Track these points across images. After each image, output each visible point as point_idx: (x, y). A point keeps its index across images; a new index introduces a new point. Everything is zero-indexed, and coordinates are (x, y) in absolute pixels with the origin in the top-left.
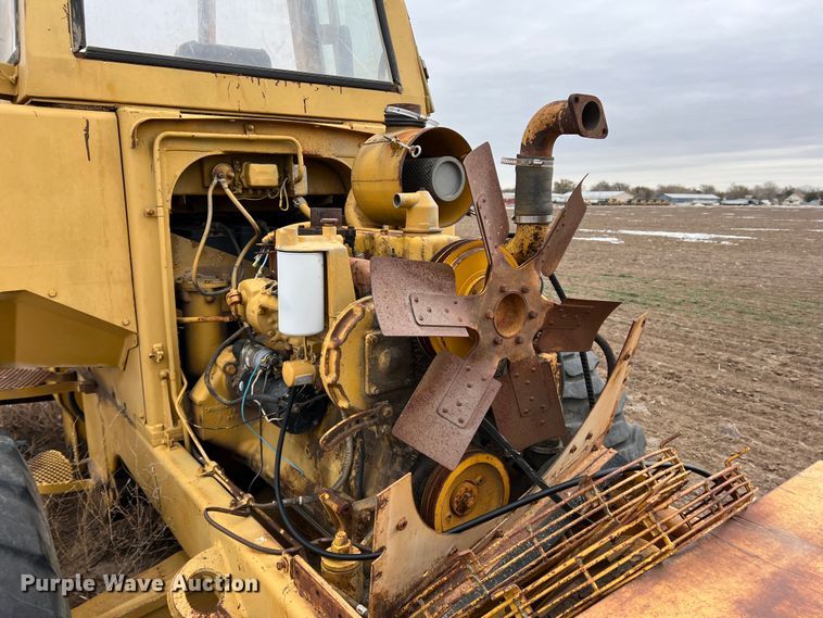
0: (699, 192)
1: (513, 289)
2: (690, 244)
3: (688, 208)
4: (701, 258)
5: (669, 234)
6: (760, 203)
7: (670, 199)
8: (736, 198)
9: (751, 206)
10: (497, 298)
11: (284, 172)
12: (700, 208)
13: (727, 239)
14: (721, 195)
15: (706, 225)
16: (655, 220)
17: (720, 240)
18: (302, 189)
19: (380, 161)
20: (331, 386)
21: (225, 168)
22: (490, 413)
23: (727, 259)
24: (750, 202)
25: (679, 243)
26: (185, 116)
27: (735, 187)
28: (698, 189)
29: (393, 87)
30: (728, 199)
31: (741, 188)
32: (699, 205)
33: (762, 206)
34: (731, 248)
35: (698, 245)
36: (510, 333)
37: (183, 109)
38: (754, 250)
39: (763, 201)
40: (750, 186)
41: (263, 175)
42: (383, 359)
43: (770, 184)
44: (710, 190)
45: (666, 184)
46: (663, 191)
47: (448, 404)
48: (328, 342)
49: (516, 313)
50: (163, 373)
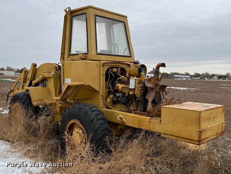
0: (184, 75)
1: (157, 83)
2: (181, 91)
3: (181, 80)
4: (184, 94)
5: (175, 88)
6: (204, 79)
7: (175, 77)
8: (196, 77)
9: (201, 80)
10: (155, 84)
11: (117, 70)
12: (184, 80)
13: (192, 89)
14: (191, 76)
15: (186, 85)
16: (170, 84)
17: (190, 90)
18: (119, 72)
19: (134, 68)
20: (137, 94)
21: (110, 69)
22: (154, 98)
23: (192, 95)
24: (201, 79)
25: (178, 90)
26: (108, 62)
27: (196, 73)
28: (184, 74)
29: (131, 57)
30: (193, 77)
31: (198, 74)
32: (184, 79)
33: (205, 80)
34: (193, 92)
35: (184, 91)
36: (156, 88)
37: (107, 61)
38: (200, 93)
39: (205, 78)
40: (201, 73)
41: (115, 70)
42: (142, 91)
43: (207, 72)
44: (188, 74)
45: (173, 72)
46: (173, 74)
47: (151, 95)
48: (136, 89)
49: (157, 86)
50: (103, 98)
